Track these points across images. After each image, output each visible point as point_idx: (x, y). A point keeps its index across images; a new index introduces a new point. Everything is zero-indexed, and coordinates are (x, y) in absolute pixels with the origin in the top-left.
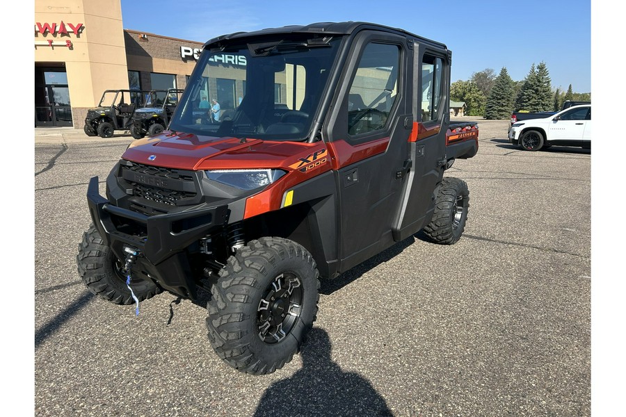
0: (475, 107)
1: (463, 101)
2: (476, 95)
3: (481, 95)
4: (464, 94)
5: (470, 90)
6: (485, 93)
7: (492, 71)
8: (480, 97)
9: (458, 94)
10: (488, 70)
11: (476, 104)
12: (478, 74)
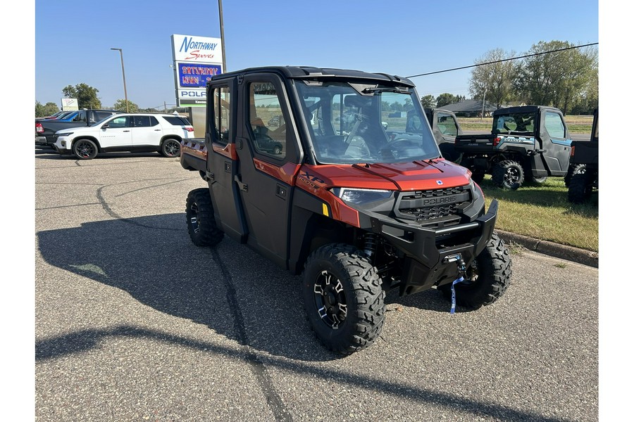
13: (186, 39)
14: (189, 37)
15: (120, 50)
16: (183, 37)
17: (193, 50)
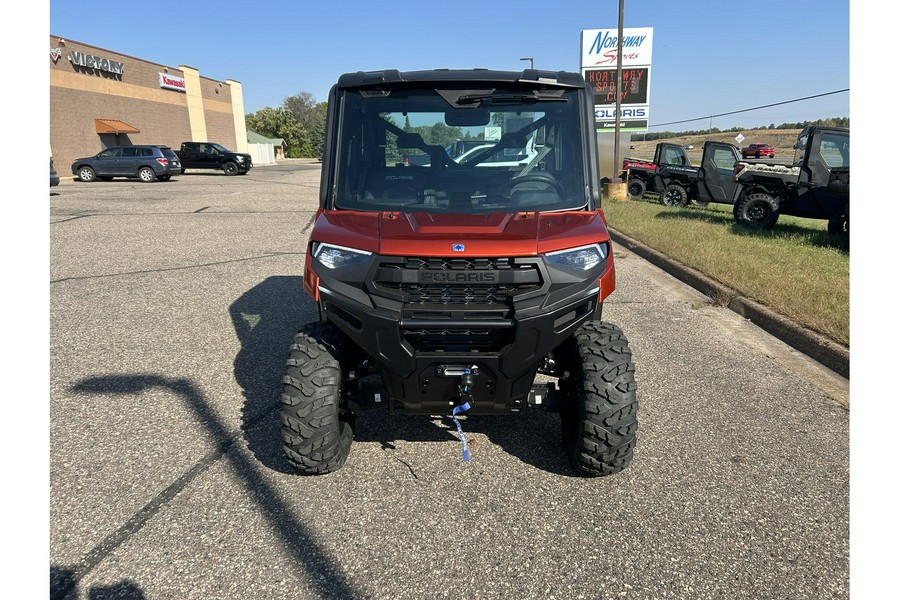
0: (295, 146)
1: (279, 137)
2: (294, 128)
3: (301, 128)
4: (278, 126)
5: (285, 122)
6: (307, 126)
7: (310, 95)
8: (300, 131)
9: (268, 128)
10: (304, 95)
11: (295, 142)
12: (291, 99)
13: (600, 33)
14: (604, 32)
15: (532, 60)
16: (596, 32)
17: (609, 49)
